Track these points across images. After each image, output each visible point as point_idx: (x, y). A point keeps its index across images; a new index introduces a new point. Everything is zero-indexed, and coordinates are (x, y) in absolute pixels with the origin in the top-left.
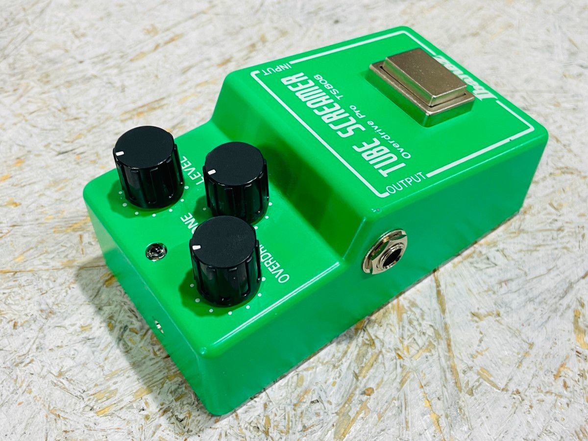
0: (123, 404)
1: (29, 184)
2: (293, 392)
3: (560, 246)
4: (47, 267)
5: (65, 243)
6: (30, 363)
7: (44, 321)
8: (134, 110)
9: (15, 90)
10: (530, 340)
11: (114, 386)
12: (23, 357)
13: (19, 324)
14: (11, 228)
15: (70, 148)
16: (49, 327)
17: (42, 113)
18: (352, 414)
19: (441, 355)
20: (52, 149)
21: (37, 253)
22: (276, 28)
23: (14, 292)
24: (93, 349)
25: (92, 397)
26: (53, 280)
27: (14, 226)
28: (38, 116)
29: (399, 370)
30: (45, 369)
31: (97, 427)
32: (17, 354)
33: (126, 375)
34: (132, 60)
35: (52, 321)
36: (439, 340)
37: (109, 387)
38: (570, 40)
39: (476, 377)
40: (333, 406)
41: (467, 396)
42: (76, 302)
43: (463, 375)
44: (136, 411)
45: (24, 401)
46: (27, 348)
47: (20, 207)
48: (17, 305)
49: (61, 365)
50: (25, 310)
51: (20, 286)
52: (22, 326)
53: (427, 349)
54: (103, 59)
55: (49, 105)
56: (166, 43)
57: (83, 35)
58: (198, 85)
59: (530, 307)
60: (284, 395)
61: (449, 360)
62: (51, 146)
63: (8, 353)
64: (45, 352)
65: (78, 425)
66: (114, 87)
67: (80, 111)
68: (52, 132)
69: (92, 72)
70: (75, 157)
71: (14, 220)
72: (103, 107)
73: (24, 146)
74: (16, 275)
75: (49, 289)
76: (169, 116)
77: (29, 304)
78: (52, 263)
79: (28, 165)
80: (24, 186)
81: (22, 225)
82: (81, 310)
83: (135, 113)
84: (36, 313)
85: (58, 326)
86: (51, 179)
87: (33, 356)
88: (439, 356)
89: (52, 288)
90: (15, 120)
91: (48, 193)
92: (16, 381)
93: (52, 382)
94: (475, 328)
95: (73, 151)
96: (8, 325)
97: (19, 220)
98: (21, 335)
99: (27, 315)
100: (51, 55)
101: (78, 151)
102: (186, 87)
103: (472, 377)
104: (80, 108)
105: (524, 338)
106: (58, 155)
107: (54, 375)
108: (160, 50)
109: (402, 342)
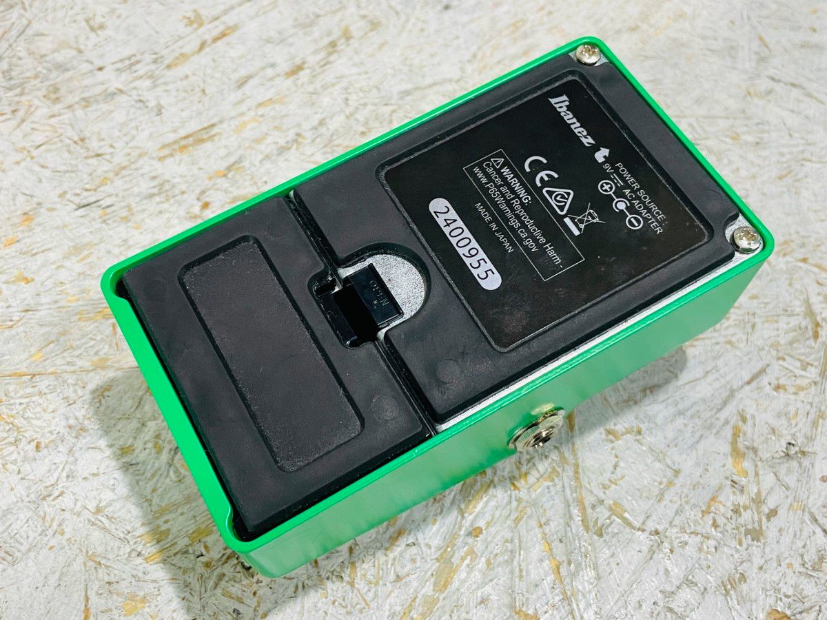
0: (178, 548)
1: (42, 252)
2: (385, 533)
3: (722, 340)
4: (73, 368)
5: (94, 335)
6: (59, 496)
7: (74, 440)
8: (175, 142)
9: (14, 112)
10: (676, 465)
11: (166, 525)
12: (51, 488)
13: (43, 445)
14: (24, 314)
15: (93, 199)
16: (81, 449)
17: (53, 147)
18: (455, 560)
19: (566, 485)
20: (69, 200)
21: (59, 349)
22: (364, 17)
23: (33, 402)
24: (138, 478)
25: (139, 539)
26: (81, 385)
27: (27, 311)
28: (48, 151)
29: (514, 504)
30: (79, 504)
31: (146, 578)
32: (43, 485)
33: (180, 511)
34: (169, 67)
35: (84, 441)
36: (565, 465)
37: (158, 526)
38: (761, 39)
39: (607, 514)
40: (433, 550)
41: (595, 537)
42: (113, 415)
43: (591, 511)
44: (192, 557)
45: (56, 545)
46: (56, 475)
47: (32, 284)
48: (39, 419)
49: (98, 498)
50: (49, 426)
51: (40, 394)
52: (46, 447)
53: (550, 477)
54: (130, 63)
55: (61, 135)
56: (216, 40)
57: (102, 27)
58: (260, 105)
59: (679, 422)
60: (374, 536)
61: (576, 492)
62: (68, 196)
63: (31, 483)
64: (78, 482)
65: (123, 574)
66: (147, 107)
67: (102, 143)
68: (68, 175)
69: (116, 83)
70: (100, 212)
71: (26, 302)
72: (133, 138)
73: (32, 196)
74: (34, 380)
75: (77, 398)
76: (223, 152)
77: (54, 418)
78: (79, 363)
79: (39, 224)
80: (36, 254)
81: (37, 310)
82: (119, 426)
83: (176, 147)
84: (62, 431)
85: (92, 448)
86: (71, 244)
87: (63, 487)
88: (563, 487)
89: (81, 397)
90: (18, 157)
91: (67, 263)
92: (44, 519)
93: (89, 520)
94: (610, 450)
95: (98, 204)
96: (29, 446)
97: (32, 302)
98: (47, 460)
99: (51, 433)
100: (59, 57)
101: (104, 203)
102: (243, 108)
103: (603, 514)
104: (103, 140)
105: (669, 462)
106: (77, 209)
107: (90, 511)
108: (207, 50)
109: (518, 468)
